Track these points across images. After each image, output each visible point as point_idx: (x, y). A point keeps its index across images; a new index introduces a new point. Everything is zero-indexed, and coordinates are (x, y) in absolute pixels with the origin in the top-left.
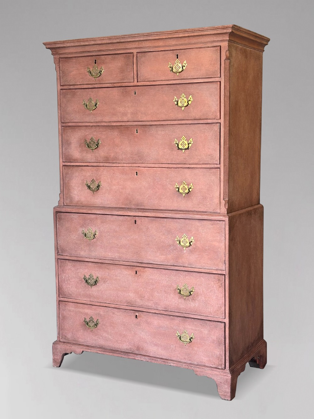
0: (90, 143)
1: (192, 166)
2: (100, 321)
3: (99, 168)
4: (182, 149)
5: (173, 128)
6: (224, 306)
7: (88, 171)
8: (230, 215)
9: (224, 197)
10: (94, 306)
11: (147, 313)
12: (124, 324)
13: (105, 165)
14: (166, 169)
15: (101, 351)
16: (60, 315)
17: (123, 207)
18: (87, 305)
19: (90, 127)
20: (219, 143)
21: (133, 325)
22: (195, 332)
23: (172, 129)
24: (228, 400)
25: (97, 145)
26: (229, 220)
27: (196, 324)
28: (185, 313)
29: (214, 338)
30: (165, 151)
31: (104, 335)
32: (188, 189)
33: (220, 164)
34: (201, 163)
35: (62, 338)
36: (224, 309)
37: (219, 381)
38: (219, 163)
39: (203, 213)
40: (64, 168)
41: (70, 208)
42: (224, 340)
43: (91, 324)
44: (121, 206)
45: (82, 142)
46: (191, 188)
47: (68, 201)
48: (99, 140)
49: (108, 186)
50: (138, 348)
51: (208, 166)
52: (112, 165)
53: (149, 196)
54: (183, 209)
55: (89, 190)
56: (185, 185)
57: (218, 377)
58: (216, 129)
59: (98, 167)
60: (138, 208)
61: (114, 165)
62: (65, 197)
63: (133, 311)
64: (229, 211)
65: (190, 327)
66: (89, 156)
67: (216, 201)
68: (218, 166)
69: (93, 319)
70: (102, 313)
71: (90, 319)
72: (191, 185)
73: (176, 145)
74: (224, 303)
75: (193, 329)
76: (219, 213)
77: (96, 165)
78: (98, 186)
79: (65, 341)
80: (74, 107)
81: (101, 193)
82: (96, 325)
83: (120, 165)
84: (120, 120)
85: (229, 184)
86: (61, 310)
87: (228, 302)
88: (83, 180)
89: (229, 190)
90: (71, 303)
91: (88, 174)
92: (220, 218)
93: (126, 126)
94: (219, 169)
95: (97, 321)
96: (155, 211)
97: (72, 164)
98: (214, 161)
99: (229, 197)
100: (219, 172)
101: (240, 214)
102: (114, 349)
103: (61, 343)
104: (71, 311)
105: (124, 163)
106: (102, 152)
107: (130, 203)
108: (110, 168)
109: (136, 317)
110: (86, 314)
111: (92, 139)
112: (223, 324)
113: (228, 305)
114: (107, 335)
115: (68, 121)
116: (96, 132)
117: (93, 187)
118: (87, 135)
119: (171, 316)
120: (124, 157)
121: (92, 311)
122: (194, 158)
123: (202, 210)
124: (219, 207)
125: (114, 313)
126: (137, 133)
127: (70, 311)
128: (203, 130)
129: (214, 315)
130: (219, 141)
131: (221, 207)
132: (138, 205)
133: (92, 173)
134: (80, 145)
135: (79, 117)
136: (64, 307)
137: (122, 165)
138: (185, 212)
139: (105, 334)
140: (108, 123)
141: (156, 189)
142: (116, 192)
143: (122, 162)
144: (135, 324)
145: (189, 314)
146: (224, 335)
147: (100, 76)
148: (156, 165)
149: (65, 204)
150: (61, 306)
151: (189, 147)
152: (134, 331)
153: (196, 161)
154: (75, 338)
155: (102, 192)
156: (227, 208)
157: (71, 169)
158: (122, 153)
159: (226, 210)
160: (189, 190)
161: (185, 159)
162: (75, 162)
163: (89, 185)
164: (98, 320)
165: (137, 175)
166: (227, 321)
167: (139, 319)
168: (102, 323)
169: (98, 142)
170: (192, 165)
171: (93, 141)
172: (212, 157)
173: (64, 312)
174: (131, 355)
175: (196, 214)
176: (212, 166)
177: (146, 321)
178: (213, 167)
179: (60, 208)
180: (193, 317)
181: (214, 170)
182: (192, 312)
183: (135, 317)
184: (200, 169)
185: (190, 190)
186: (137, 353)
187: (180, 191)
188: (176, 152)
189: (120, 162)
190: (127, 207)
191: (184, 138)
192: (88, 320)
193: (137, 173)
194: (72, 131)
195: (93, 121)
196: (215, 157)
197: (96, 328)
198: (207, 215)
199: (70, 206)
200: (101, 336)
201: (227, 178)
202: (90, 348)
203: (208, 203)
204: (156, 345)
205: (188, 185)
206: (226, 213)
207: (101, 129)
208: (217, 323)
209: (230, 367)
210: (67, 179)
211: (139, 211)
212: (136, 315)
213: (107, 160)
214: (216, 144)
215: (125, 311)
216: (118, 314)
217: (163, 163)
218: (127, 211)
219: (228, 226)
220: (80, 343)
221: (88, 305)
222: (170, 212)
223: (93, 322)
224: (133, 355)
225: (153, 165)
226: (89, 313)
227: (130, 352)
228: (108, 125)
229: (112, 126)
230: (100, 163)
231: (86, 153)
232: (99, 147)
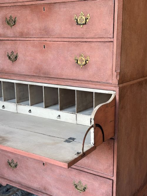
0: (9, 20)
1: (89, 40)
2: (18, 163)
3: (16, 41)
4: (80, 25)
6: (112, 166)
7: (9, 44)
8: (121, 85)
9: (116, 70)
12: (35, 169)
13: (20, 40)
14: (67, 42)
15: (19, 186)
17: (34, 75)
19: (9, 7)
20: (113, 17)
22: (88, 184)
23: (72, 6)
26: (119, 91)
27: (89, 177)
28: (81, 167)
29: (104, 191)
30: (67, 26)
31: (21, 174)
33: (113, 38)
34: (97, 37)
36: (112, 168)
38: (112, 37)
39: (97, 83)
42: (111, 194)
43: (12, 165)
44: (33, 74)
45: (4, 20)
46: (87, 60)
48: (16, 17)
49: (23, 57)
50: (45, 189)
51: (103, 40)
52: (26, 40)
53: (54, 67)
54: (80, 78)
55: (9, 61)
56: (82, 57)
60: (45, 76)
61: (27, 39)
64: (120, 82)
65: (84, 179)
66: (9, 32)
67: (109, 72)
68: (112, 40)
69: (14, 161)
70: (19, 157)
72: (88, 57)
73: (76, 21)
74: (113, 164)
75: (87, 181)
76: (111, 84)
77: (14, 39)
78: (16, 57)
82: (16, 166)
83: (31, 39)
84: (31, 0)
85: (121, 57)
87: (116, 163)
88: (5, 52)
89: (121, 63)
91: (9, 47)
92: (112, 89)
93: (36, 5)
94: (112, 43)
95: (16, 163)
96: (58, 80)
98: (109, 35)
99: (120, 69)
100: (112, 45)
101: (131, 85)
102: (28, 186)
105: (34, 38)
106: (18, 28)
107: (40, 71)
108: (24, 42)
110: (9, 157)
111: (10, 17)
112: (111, 181)
113: (116, 165)
114: (23, 175)
116: (13, 11)
117: (13, 57)
118: (7, 14)
120: (34, 32)
121: (13, 156)
122: (91, 33)
123: (96, 80)
124: (111, 78)
125: (28, 159)
126: (44, 10)
128: (99, 6)
129: (104, 172)
130: (113, 16)
131: (113, 78)
132: (45, 74)
133: (11, 46)
134: (3, 22)
138: (82, 82)
140: (22, 3)
141: (60, 60)
142: (29, 62)
143: (32, 37)
144: (42, 170)
145: (83, 168)
146: (111, 190)
148: (59, 40)
151: (86, 22)
152: (42, 175)
153: (92, 35)
154: (2, 173)
155: (19, 62)
156: (118, 79)
158: (32, 28)
159: (117, 81)
160: (86, 62)
161: (83, 33)
163: (10, 56)
165: (44, 48)
166: (115, 179)
167: (45, 166)
168: (19, 165)
169: (15, 20)
170: (89, 39)
171: (11, 19)
172: (107, 31)
175: (91, 84)
176: (106, 40)
177: (51, 168)
180: (86, 171)
181: (108, 43)
182: (86, 167)
184: (95, 43)
186: (44, 192)
187: (79, 62)
188: (75, 28)
189: (31, 37)
190: (37, 75)
191: (83, 13)
192: (10, 161)
193: (44, 46)
195: (11, 2)
196: (109, 31)
197: (16, 169)
198: (100, 85)
200: (19, 175)
201: (119, 51)
203: (102, 75)
204: (58, 189)
205: (85, 57)
206: (117, 83)
207: (17, 9)
208: (106, 179)
211: (45, 79)
213: (22, 35)
214: (110, 19)
216: (31, 160)
217: (65, 37)
218: (36, 78)
219: (118, 96)
220: (6, 178)
222: (70, 81)
223: (14, 163)
224: (41, 193)
225: (57, 40)
226: (11, 156)
227: (39, 190)
228: (22, 4)
229: (25, 5)
230: (17, 37)
231: (7, 29)
232: (16, 24)
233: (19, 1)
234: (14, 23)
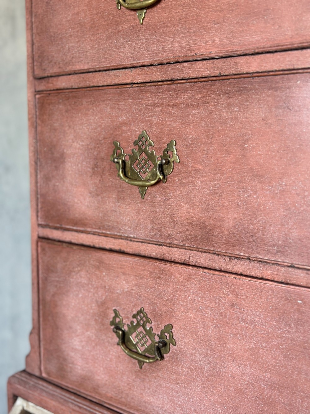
0: (133, 158)
3: (168, 266)
7: (124, 274)
13: (192, 261)
25: (161, 167)
40: (43, 249)
41: (57, 397)
45: (102, 155)
47: (53, 368)
48: (170, 145)
49: (205, 355)
52: (230, 267)
59: (163, 265)
61: (239, 266)
62: (45, 349)
66: (130, 216)
77: (153, 254)
80: (76, 10)
81: (173, 377)
91: (124, 285)
97: (68, 236)
105: (292, 266)
115: (55, 70)
116: (158, 110)
118: (124, 124)
134: (96, 166)
135: (92, 48)
137: (281, 273)
140: (218, 63)
142: (239, 391)
149: (44, 376)
155: (176, 373)
157: (64, 254)
162: (76, 231)
171: (145, 151)
194: (67, 111)
207: (184, 97)
210: (52, 290)
228: (217, 73)
229: (241, 76)
230: (170, 245)
231: (119, 199)
232: (170, 178)
233: (201, 50)
234: (162, 172)
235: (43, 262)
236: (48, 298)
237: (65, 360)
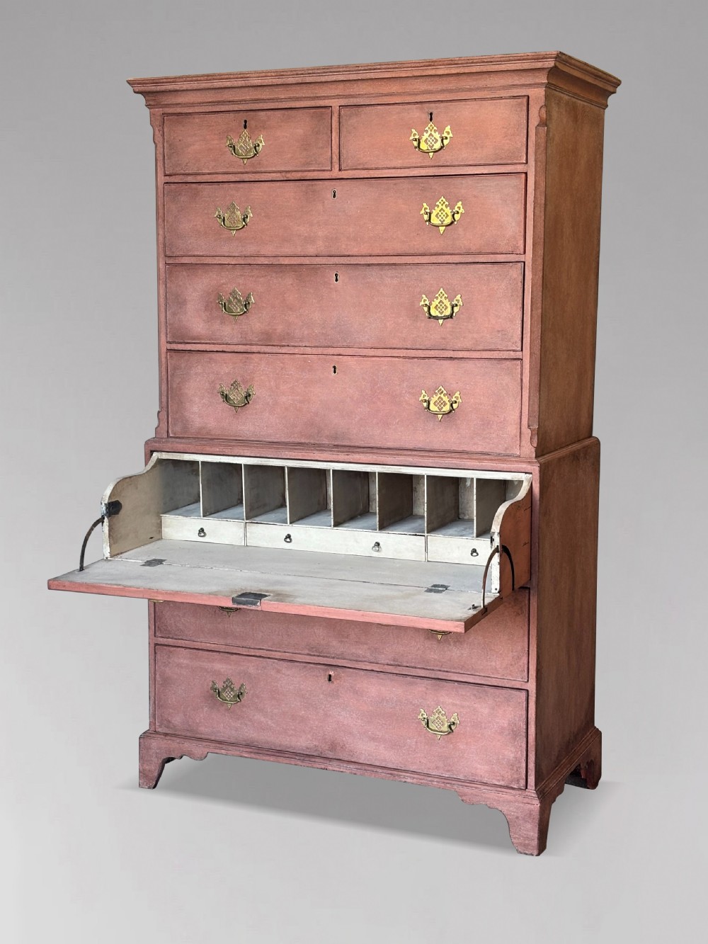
0: (230, 301)
1: (460, 354)
2: (247, 687)
3: (250, 355)
4: (436, 318)
5: (417, 272)
6: (526, 655)
7: (225, 363)
8: (542, 460)
9: (530, 423)
10: (235, 656)
11: (355, 670)
12: (303, 695)
13: (262, 351)
14: (401, 359)
15: (251, 752)
16: (157, 676)
17: (303, 441)
18: (218, 654)
19: (230, 266)
20: (521, 305)
21: (321, 696)
22: (462, 710)
23: (415, 274)
24: (533, 855)
25: (245, 305)
26: (540, 471)
27: (464, 693)
28: (440, 671)
29: (505, 723)
30: (400, 320)
31: (255, 717)
32: (449, 404)
33: (522, 350)
34: (480, 347)
35: (160, 726)
36: (526, 662)
37: (513, 815)
38: (519, 349)
39: (483, 457)
40: (171, 357)
41: (184, 443)
42: (525, 727)
43: (228, 695)
44: (298, 440)
45: (211, 300)
46: (456, 402)
47: (178, 429)
48: (249, 294)
49: (270, 396)
50: (333, 747)
51: (496, 355)
52: (280, 351)
53: (361, 419)
54: (436, 446)
55: (226, 406)
56: (442, 396)
57: (510, 807)
58: (515, 276)
59: (247, 355)
60: (336, 443)
61: (284, 350)
62: (172, 418)
63: (323, 667)
64: (540, 452)
65: (451, 701)
66: (228, 331)
67: (512, 430)
68: (519, 355)
69: (232, 684)
70: (252, 670)
71: (224, 683)
72: (457, 394)
73: (426, 309)
74: (527, 649)
75: (456, 705)
76: (519, 456)
77: (242, 351)
78: (248, 396)
79: (169, 732)
80: (195, 223)
81: (254, 412)
82: (239, 696)
83: (296, 350)
84: (299, 254)
85: (540, 394)
86: (160, 664)
87: (535, 646)
88: (213, 382)
89: (539, 407)
90: (183, 649)
91: (226, 369)
92: (522, 468)
93: (312, 266)
94: (519, 362)
95: (240, 688)
96: (375, 451)
97: (189, 347)
98: (510, 344)
99: (539, 422)
100: (519, 367)
101: (559, 459)
102: (278, 749)
103: (158, 736)
104: (182, 667)
105: (305, 347)
106: (256, 323)
107: (319, 432)
108: (275, 357)
109: (330, 680)
110: (218, 673)
111: (233, 293)
112: (523, 694)
113: (536, 653)
114: (262, 719)
115: (181, 253)
116: (243, 278)
117: (236, 397)
118: (223, 284)
119: (409, 678)
120: (306, 332)
121: (230, 667)
122: (464, 337)
123: (480, 449)
124: (518, 442)
125: (278, 671)
126: (337, 280)
127: (179, 665)
128: (486, 278)
129: (503, 675)
130: (521, 302)
131: (523, 443)
132: (336, 438)
133: (234, 368)
134: (207, 306)
135: (206, 244)
136: (165, 657)
137: (302, 350)
138: (441, 454)
139: (259, 717)
140: (271, 259)
141: (379, 403)
142: (287, 409)
143: (301, 344)
144: (326, 695)
145: (447, 672)
146: (524, 716)
147: (255, 154)
148: (379, 352)
149: (171, 435)
150: (158, 657)
151: (453, 312)
152: (323, 710)
153: (468, 344)
154: (189, 726)
155: (256, 409)
156: (535, 445)
157: (186, 358)
158: (301, 323)
159: (533, 450)
160: (451, 405)
161: (444, 339)
162: (194, 343)
163: (227, 393)
164: (242, 685)
165: (335, 372)
166: (532, 686)
167: (336, 683)
168: (252, 692)
169: (247, 300)
170: (459, 352)
171: (236, 298)
172: (505, 334)
173: (167, 669)
174: (317, 760)
175: (467, 459)
176: (506, 355)
177: (351, 687)
178: (507, 357)
179: (159, 442)
180: (456, 679)
181: (508, 363)
182: (455, 668)
183: (327, 680)
184: (477, 361)
185: (455, 406)
186: (331, 757)
187: (433, 407)
188: (423, 325)
189: (296, 344)
190: (312, 442)
191: (443, 292)
192: (219, 685)
193: (335, 367)
194: (188, 276)
195: (237, 255)
196: (512, 336)
197: (239, 703)
198: (492, 460)
199: (183, 438)
200: (250, 720)
201: (536, 380)
202: (224, 747)
203: (494, 436)
204: (373, 739)
205: (450, 395)
206: (534, 455)
207: (256, 272)
208: (510, 691)
209: (536, 785)
210: (177, 380)
211: (338, 451)
212: (330, 676)
213: (267, 339)
214: (514, 308)
215: (305, 667)
216: (288, 673)
217: (395, 346)
218: (312, 450)
219: (538, 485)
220: (203, 736)
221: (221, 654)
222: (410, 453)
223: (232, 690)
224: (322, 761)
225: (372, 352)
226: (222, 670)
227: (314, 754)
228: (271, 263)
229: (281, 265)
230: (251, 345)
231: (221, 323)
232: (250, 310)
233: (262, 253)
234: (246, 308)
235: (171, 364)
236: (175, 386)
237: (187, 421)
